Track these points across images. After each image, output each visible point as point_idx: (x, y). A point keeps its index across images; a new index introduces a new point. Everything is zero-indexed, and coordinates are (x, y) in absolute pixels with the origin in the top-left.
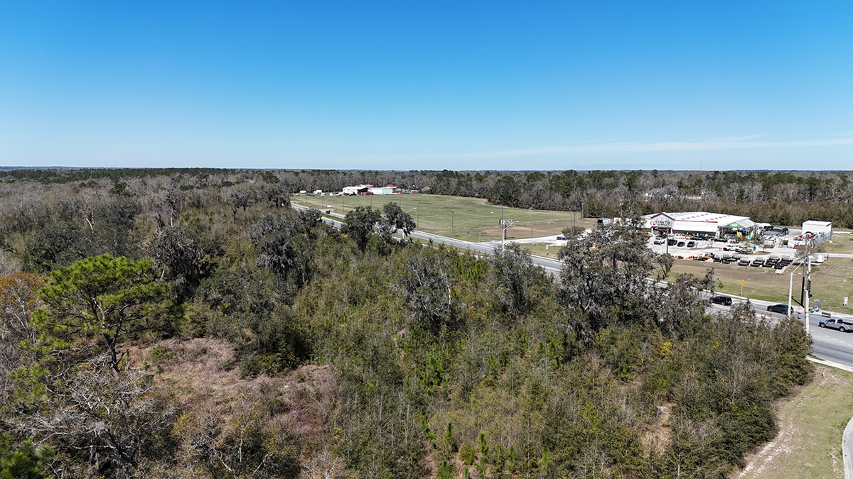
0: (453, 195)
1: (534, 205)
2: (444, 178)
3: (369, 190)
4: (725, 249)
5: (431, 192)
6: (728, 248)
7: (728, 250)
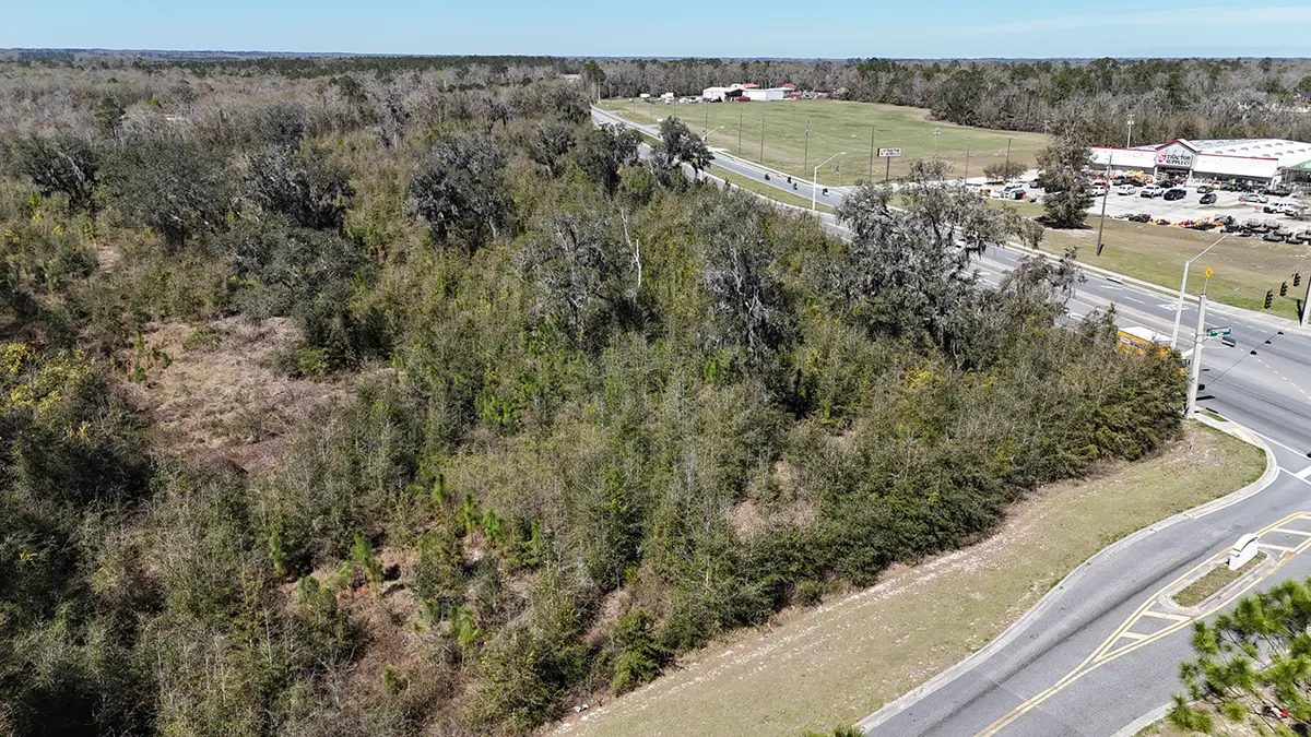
0: (881, 102)
1: (998, 122)
2: (870, 73)
3: (744, 93)
4: (1267, 210)
5: (847, 97)
6: (1272, 208)
7: (1271, 212)
